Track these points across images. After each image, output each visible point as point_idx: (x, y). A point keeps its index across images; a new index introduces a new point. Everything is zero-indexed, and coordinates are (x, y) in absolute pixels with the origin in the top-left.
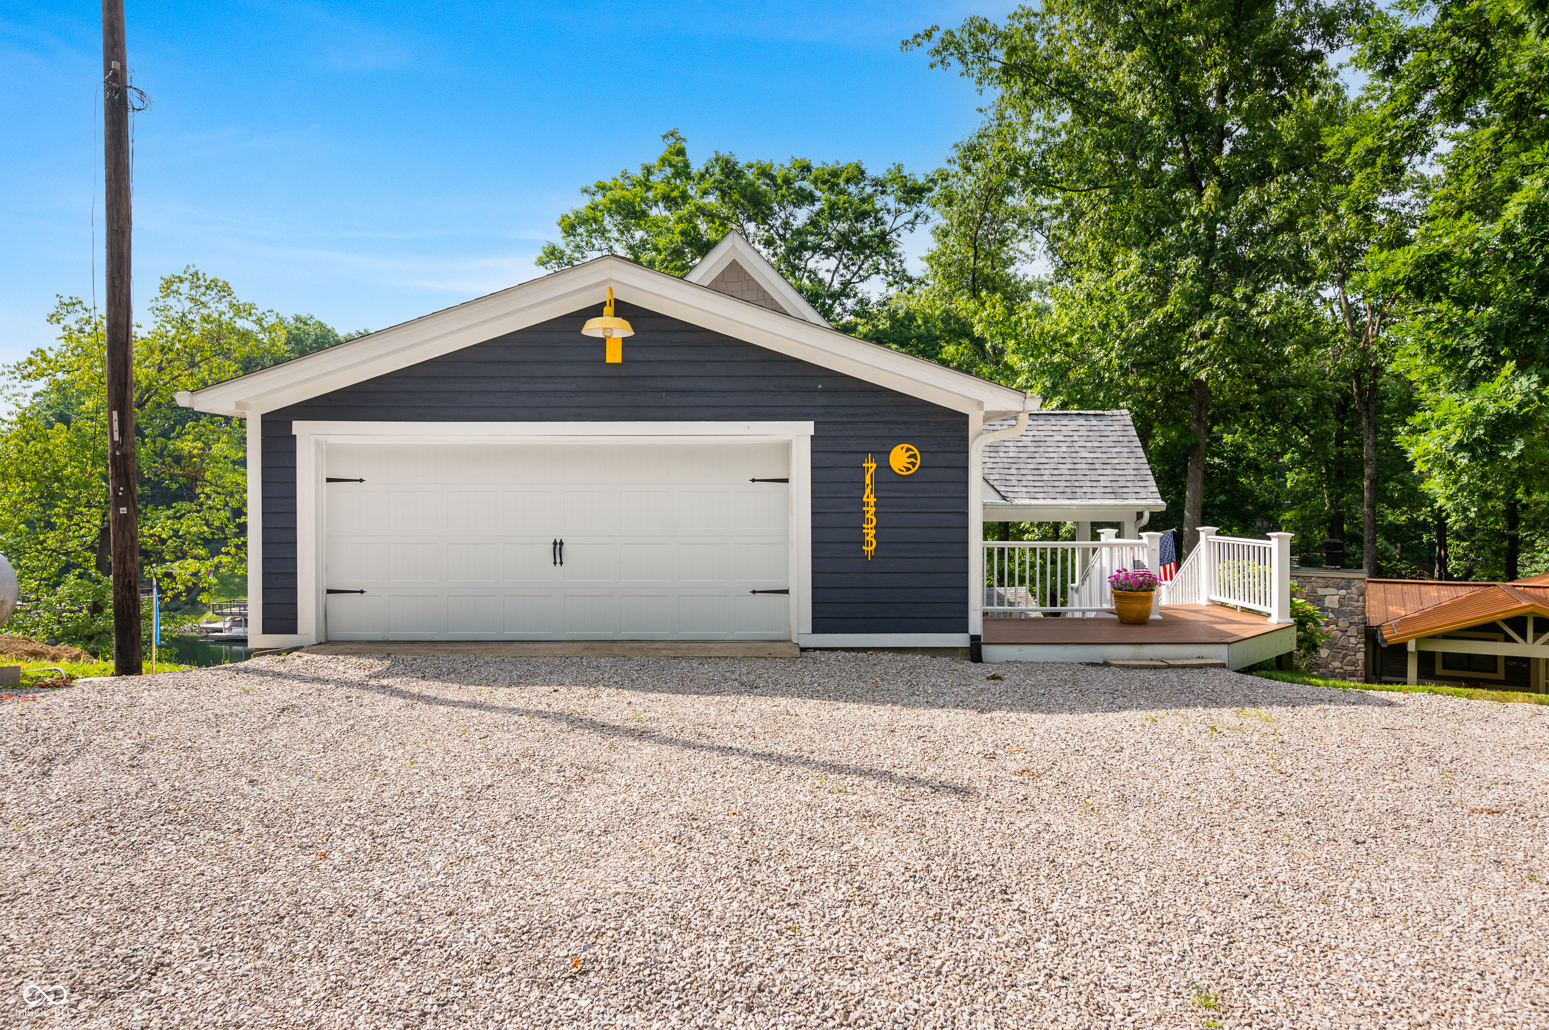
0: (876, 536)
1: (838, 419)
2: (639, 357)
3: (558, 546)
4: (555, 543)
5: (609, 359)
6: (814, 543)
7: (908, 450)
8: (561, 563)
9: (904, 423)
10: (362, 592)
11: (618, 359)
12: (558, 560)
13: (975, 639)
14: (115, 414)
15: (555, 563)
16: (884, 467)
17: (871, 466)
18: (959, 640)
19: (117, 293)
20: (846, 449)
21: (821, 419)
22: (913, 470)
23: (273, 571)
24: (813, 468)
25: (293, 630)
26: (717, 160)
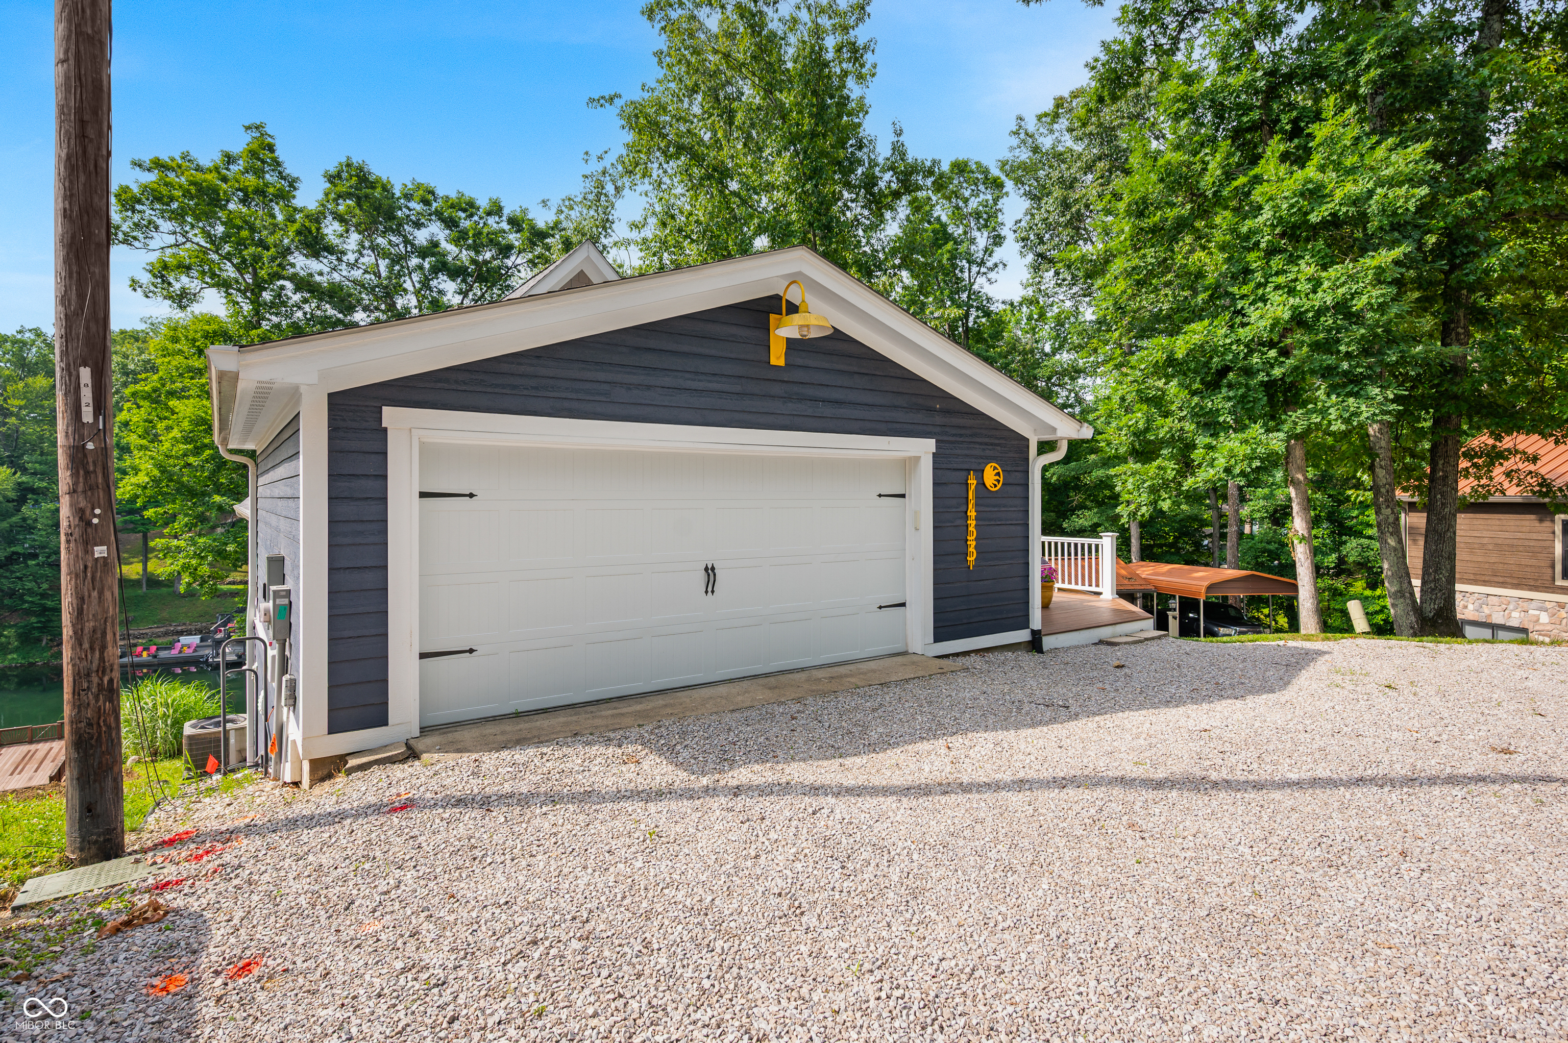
0: (976, 548)
1: (951, 439)
2: (799, 361)
3: (710, 571)
4: (706, 569)
5: (773, 361)
6: (935, 555)
7: (995, 468)
8: (713, 592)
9: (992, 444)
10: (471, 651)
11: (781, 362)
12: (710, 589)
13: (1034, 632)
14: (85, 374)
15: (706, 592)
16: (981, 484)
17: (973, 482)
18: (1023, 636)
19: (91, 150)
20: (955, 466)
21: (940, 438)
22: (999, 486)
23: (346, 634)
24: (934, 484)
25: (382, 720)
26: (348, 165)
